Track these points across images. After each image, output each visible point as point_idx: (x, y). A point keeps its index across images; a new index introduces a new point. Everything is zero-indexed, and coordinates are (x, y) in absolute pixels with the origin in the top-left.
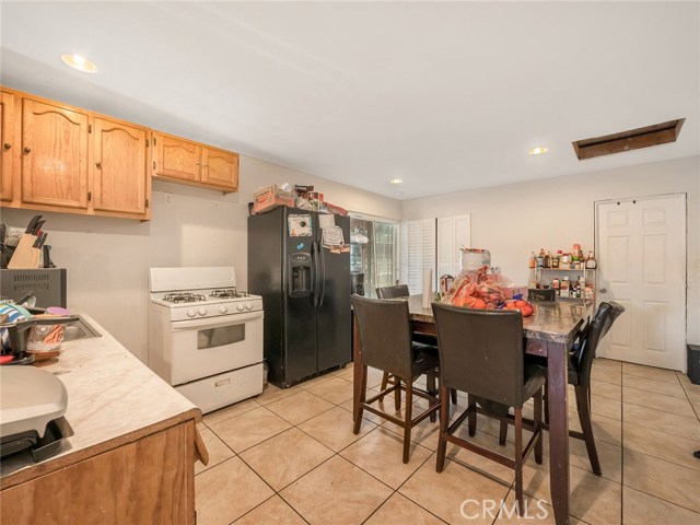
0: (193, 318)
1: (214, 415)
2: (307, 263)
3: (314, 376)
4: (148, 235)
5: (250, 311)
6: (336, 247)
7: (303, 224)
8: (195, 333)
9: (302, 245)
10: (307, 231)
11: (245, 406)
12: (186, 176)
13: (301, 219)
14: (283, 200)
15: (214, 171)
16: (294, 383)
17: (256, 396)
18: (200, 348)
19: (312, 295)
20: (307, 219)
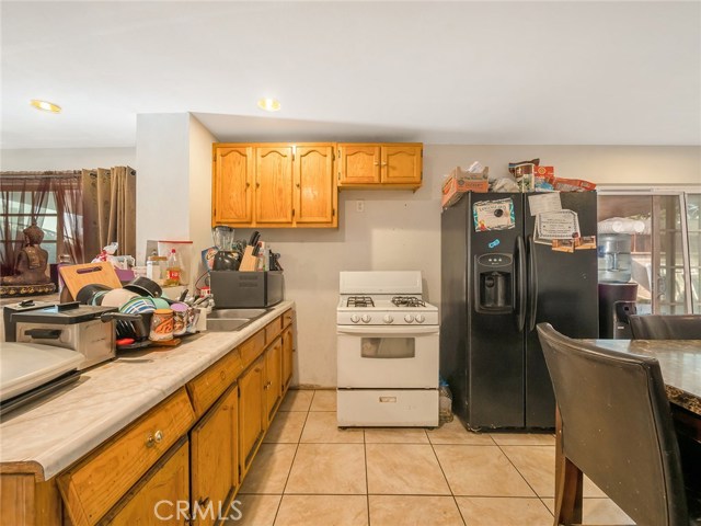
0: (356, 324)
1: (378, 432)
2: (508, 266)
3: (522, 430)
4: (343, 241)
5: (421, 324)
6: (563, 243)
7: (499, 213)
8: (359, 339)
9: (496, 243)
10: (507, 221)
11: (412, 434)
12: (366, 180)
13: (495, 206)
14: (468, 185)
15: (394, 168)
16: (485, 430)
17: (431, 428)
18: (364, 356)
19: (516, 312)
20: (507, 206)
